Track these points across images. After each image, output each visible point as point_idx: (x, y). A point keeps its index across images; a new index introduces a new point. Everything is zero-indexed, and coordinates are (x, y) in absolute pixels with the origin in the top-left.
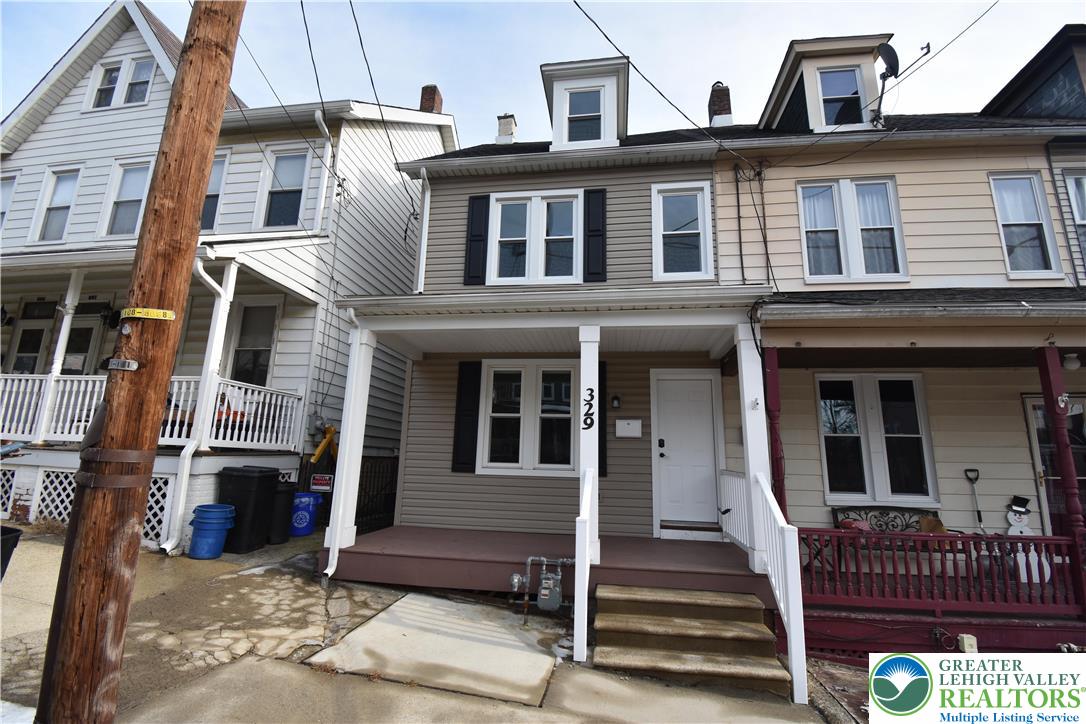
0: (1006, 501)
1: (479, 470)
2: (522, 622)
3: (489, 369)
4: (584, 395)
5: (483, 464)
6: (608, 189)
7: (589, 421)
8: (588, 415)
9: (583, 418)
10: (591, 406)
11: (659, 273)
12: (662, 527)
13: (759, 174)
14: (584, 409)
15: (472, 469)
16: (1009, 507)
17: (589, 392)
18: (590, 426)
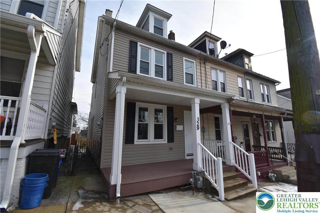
0: (240, 143)
1: (135, 143)
4: (197, 120)
6: (173, 54)
7: (198, 128)
8: (198, 125)
9: (197, 126)
10: (198, 123)
12: (187, 156)
13: (204, 63)
14: (197, 124)
15: (133, 143)
16: (240, 144)
17: (198, 118)
18: (198, 129)
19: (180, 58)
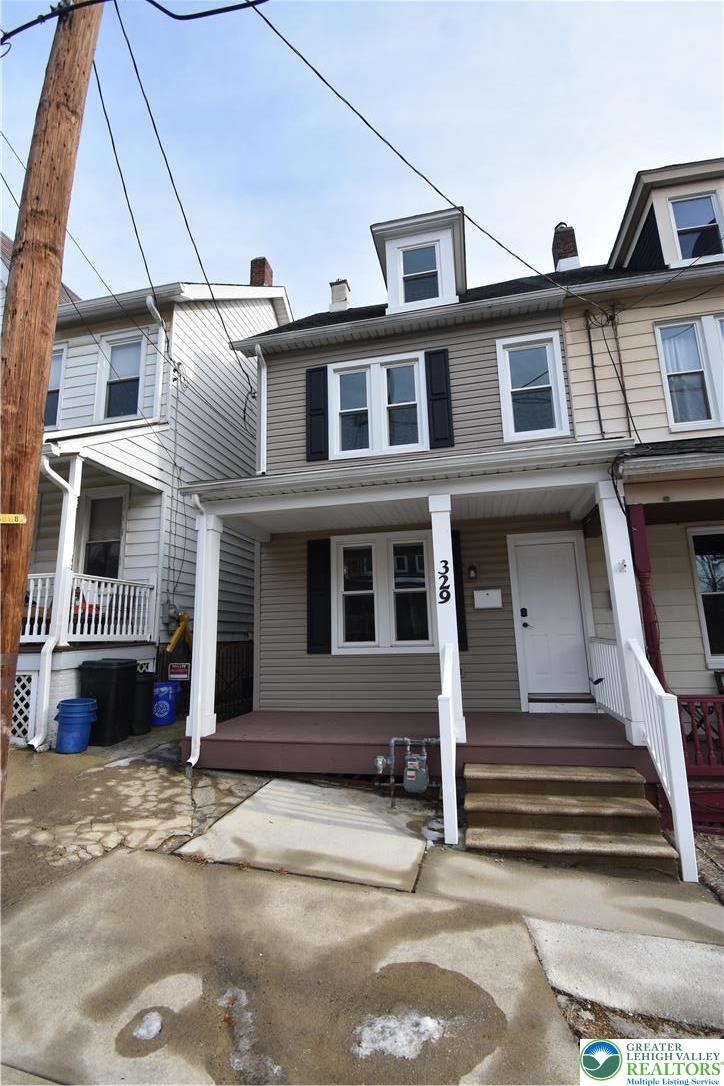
1: (335, 651)
2: (389, 805)
3: (338, 547)
4: (439, 568)
5: (339, 644)
6: (450, 349)
7: (445, 595)
8: (444, 588)
9: (438, 592)
10: (446, 579)
11: (510, 434)
12: (530, 700)
13: (612, 318)
14: (439, 582)
15: (328, 650)
17: (444, 564)
18: (447, 599)
19: (481, 351)
